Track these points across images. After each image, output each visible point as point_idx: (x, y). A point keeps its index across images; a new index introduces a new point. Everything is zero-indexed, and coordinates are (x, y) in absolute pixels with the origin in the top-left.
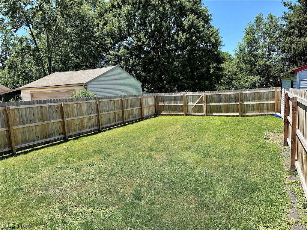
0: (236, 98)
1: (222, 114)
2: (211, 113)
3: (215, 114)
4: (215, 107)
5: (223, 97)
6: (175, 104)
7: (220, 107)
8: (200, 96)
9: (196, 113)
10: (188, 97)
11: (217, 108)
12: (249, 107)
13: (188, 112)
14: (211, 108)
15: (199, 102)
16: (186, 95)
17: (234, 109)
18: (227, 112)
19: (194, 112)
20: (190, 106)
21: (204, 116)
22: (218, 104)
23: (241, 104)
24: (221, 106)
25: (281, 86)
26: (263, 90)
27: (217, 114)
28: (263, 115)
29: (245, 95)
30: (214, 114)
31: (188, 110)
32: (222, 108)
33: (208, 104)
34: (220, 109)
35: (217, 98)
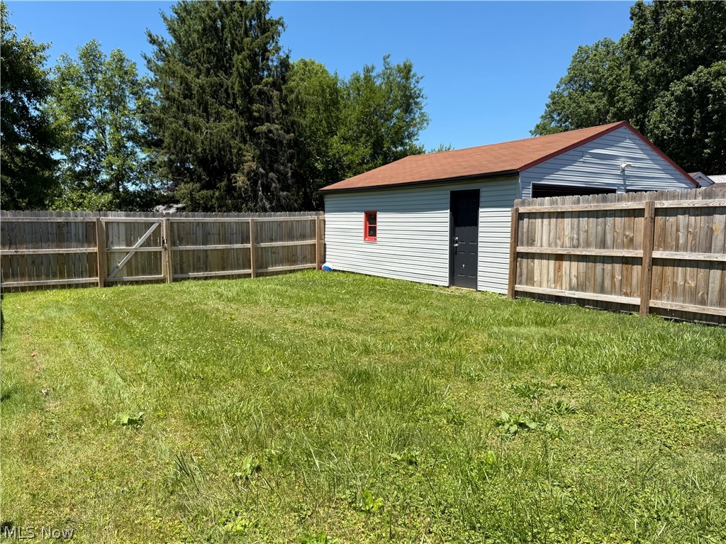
0: (242, 233)
1: (213, 273)
2: (182, 273)
3: (196, 274)
4: (194, 255)
5: (214, 230)
6: (63, 251)
7: (207, 256)
8: (149, 225)
9: (137, 274)
10: (110, 226)
11: (199, 257)
12: (270, 253)
13: (113, 275)
14: (181, 257)
15: (147, 243)
16: (104, 219)
17: (238, 259)
18: (223, 269)
19: (130, 274)
20: (116, 255)
21: (163, 281)
22: (202, 247)
23: (256, 249)
24: (209, 253)
25: (324, 211)
26: (294, 216)
27: (201, 274)
28: (298, 270)
29: (261, 226)
30: (192, 275)
31: (111, 269)
32: (210, 258)
33: (175, 248)
34: (206, 262)
35: (200, 232)
